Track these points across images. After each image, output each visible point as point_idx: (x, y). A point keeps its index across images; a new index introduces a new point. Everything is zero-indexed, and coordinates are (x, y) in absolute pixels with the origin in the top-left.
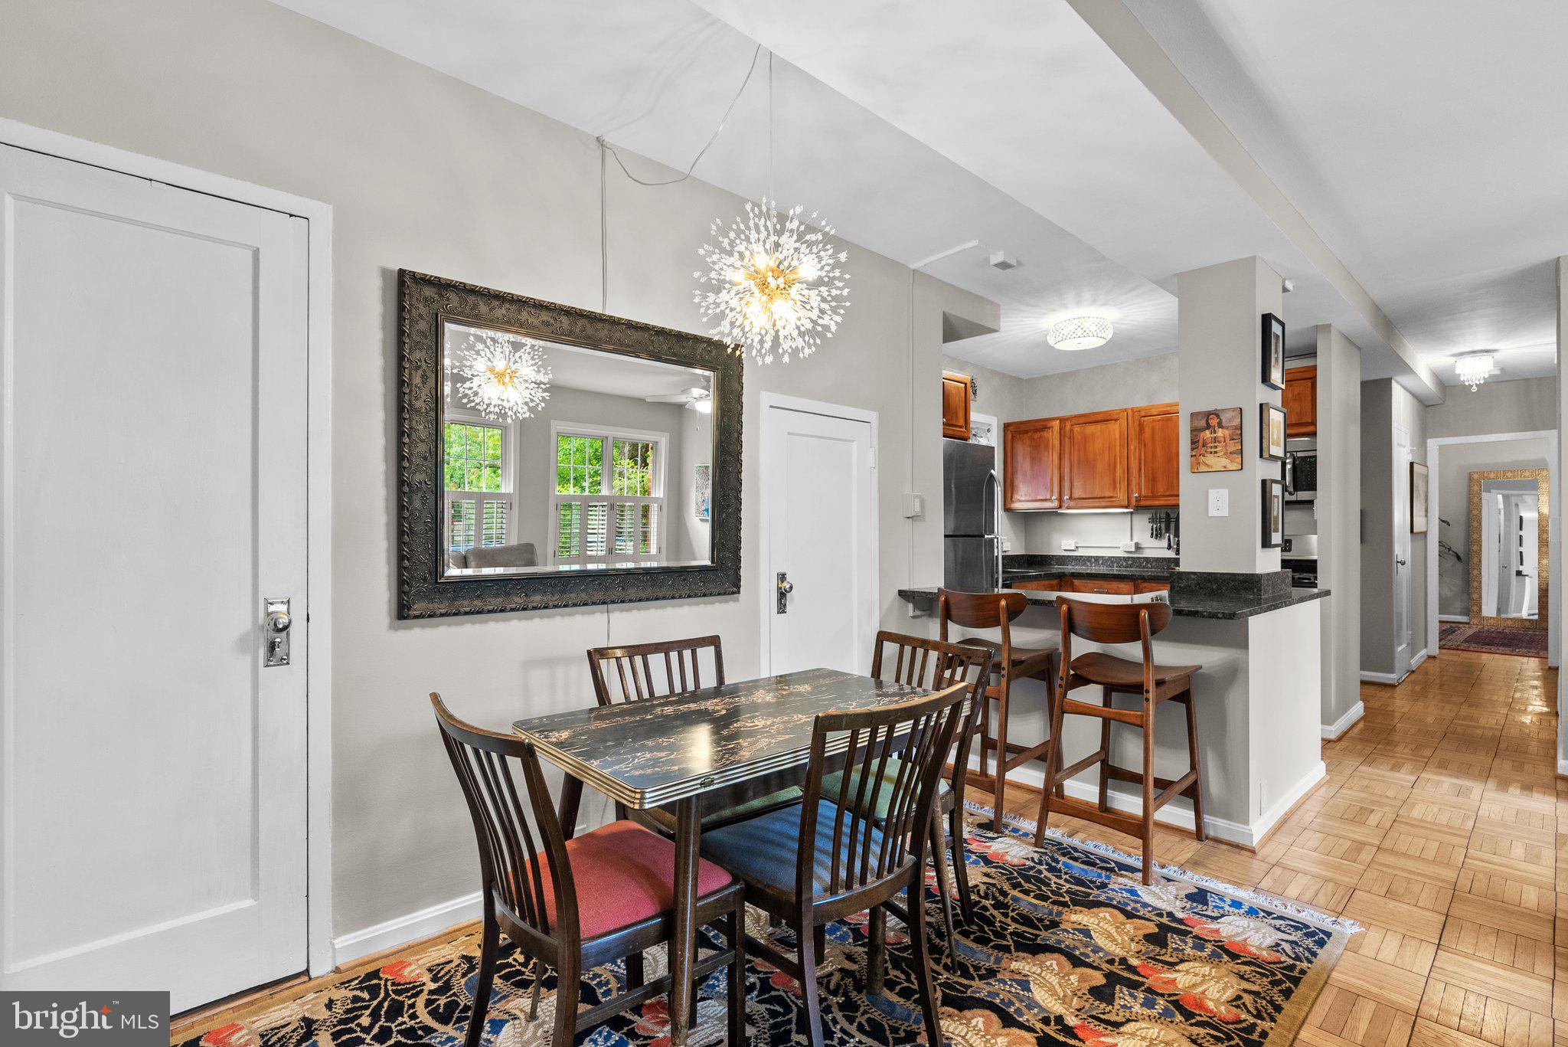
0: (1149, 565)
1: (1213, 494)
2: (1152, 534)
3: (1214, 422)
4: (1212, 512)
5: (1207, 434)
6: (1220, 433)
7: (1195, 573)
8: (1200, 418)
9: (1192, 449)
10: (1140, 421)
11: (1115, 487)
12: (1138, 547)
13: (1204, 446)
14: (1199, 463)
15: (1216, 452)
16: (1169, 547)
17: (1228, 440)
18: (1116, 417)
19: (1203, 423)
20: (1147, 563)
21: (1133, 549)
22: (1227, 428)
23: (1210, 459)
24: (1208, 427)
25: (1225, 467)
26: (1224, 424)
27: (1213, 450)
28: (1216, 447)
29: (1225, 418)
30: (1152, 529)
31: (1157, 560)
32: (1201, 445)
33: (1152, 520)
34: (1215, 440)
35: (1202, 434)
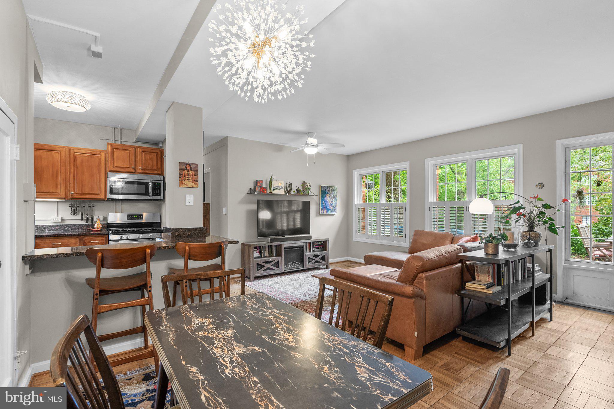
0: (70, 229)
1: (187, 196)
2: (72, 213)
3: (188, 167)
4: (187, 204)
5: (186, 172)
6: (191, 172)
7: (182, 229)
8: (183, 165)
9: (180, 177)
10: (74, 155)
11: (57, 188)
12: (63, 220)
13: (184, 177)
14: (182, 183)
15: (189, 180)
16: (82, 219)
17: (193, 175)
18: (59, 149)
19: (184, 167)
20: (69, 227)
21: (60, 221)
22: (193, 171)
23: (187, 182)
24: (186, 169)
25: (192, 186)
26: (192, 169)
27: (188, 179)
28: (189, 178)
29: (192, 166)
30: (72, 210)
31: (75, 225)
32: (183, 176)
33: (71, 206)
34: (189, 175)
35: (184, 172)
